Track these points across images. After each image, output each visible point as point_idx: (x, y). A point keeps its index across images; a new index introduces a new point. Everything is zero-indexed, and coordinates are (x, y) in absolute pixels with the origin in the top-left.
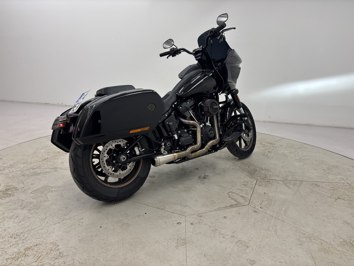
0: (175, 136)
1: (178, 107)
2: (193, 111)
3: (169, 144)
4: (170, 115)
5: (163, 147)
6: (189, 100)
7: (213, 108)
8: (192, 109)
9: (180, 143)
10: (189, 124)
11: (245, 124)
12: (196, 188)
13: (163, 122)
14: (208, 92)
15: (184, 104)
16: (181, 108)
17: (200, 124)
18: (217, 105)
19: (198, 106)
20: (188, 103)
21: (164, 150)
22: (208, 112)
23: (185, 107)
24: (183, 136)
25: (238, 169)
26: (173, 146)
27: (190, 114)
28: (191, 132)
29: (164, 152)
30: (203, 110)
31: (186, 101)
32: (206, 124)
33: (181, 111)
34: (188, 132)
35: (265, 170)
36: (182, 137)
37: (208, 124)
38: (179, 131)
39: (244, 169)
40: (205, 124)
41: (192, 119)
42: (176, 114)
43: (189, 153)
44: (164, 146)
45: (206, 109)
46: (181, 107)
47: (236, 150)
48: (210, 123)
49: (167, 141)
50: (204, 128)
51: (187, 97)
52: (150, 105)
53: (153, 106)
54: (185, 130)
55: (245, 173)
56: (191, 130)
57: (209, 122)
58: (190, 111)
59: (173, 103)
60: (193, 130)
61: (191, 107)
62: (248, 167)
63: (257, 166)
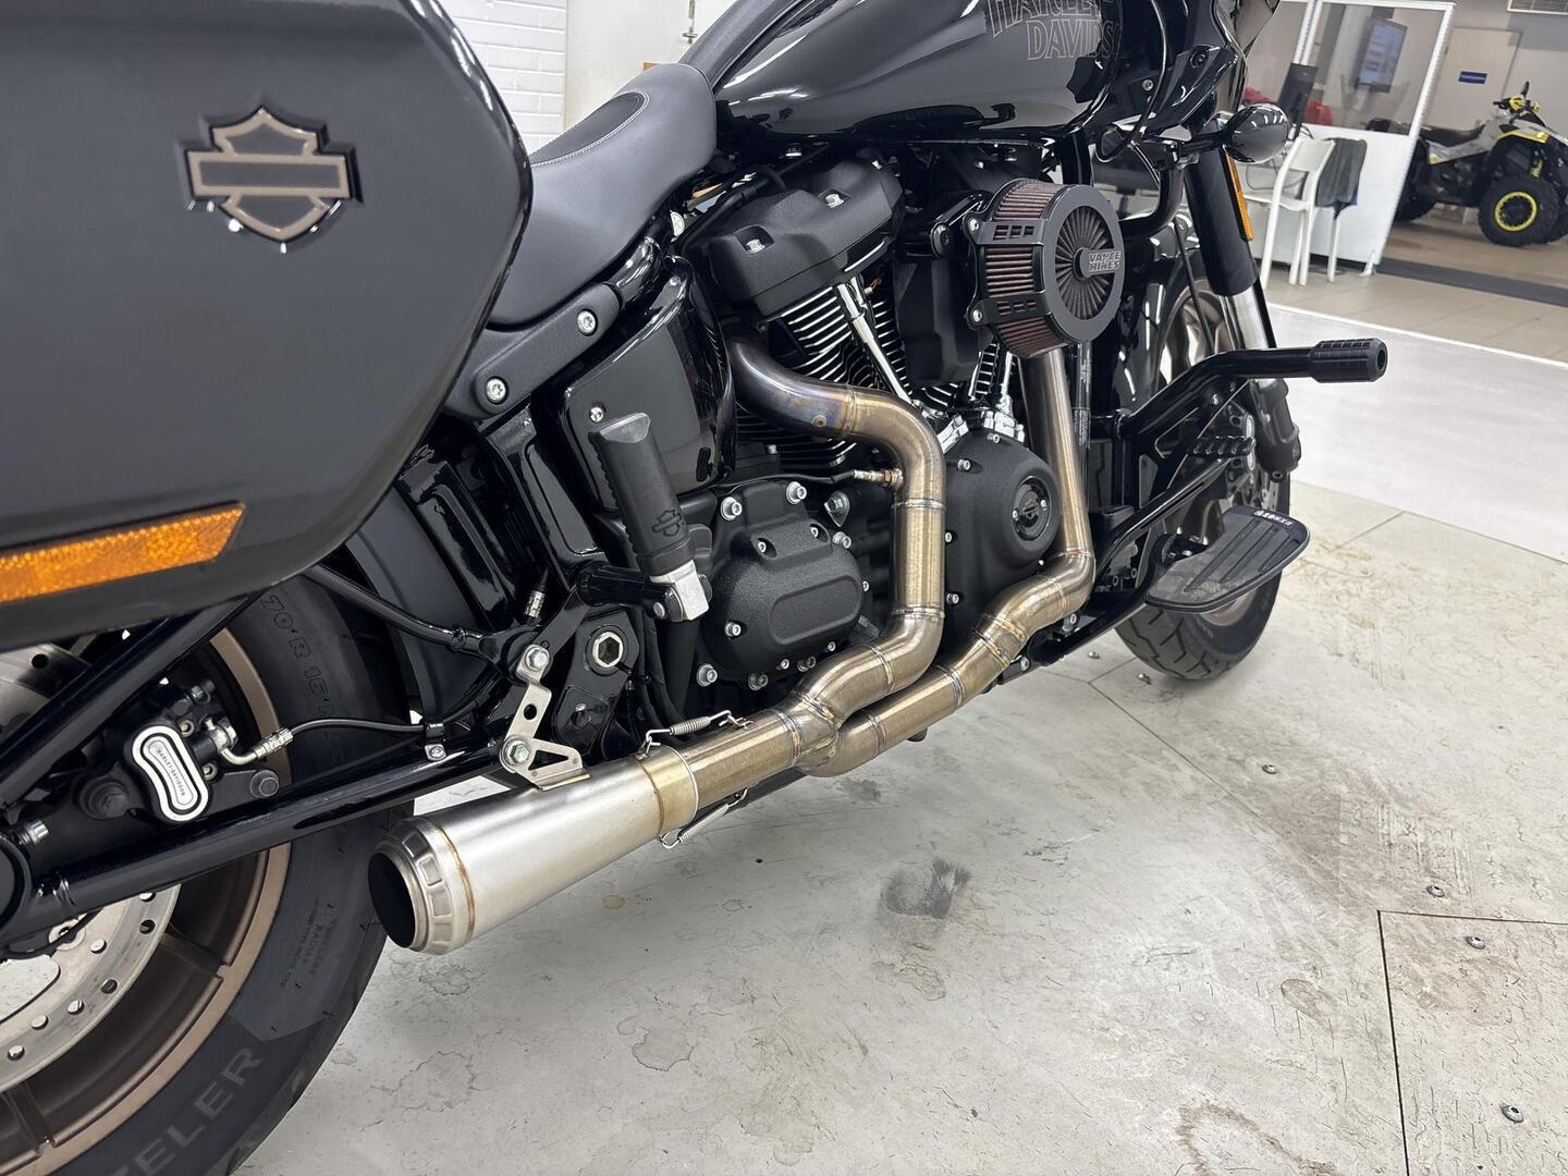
0: (680, 585)
1: (732, 240)
2: (869, 290)
3: (610, 649)
4: (629, 319)
5: (539, 697)
6: (845, 176)
7: (1077, 270)
8: (867, 276)
9: (736, 630)
10: (837, 425)
11: (1258, 423)
12: (865, 1051)
13: (546, 401)
14: (1006, 111)
15: (790, 214)
16: (756, 246)
17: (938, 426)
18: (1110, 245)
19: (926, 246)
20: (835, 200)
21: (544, 732)
22: (1032, 305)
23: (805, 243)
24: (770, 546)
25: (1190, 788)
26: (658, 664)
27: (849, 319)
28: (842, 502)
29: (542, 759)
30: (983, 281)
31: (809, 177)
32: (988, 424)
33: (758, 283)
34: (815, 504)
35: (1401, 800)
36: (754, 568)
37: (1002, 421)
38: (729, 500)
39: (1237, 795)
40: (977, 430)
41: (855, 368)
42: (706, 317)
43: (818, 741)
44: (546, 682)
45: (1005, 278)
46: (765, 239)
47: (1177, 632)
48: (1019, 415)
49: (589, 618)
50: (966, 465)
51: (820, 137)
52: (240, 144)
53: (308, 156)
54: (794, 485)
55: (1261, 836)
56: (850, 486)
57: (1005, 402)
58: (842, 288)
59: (678, 197)
60: (865, 482)
61: (855, 252)
62: (1265, 769)
63: (1328, 762)
